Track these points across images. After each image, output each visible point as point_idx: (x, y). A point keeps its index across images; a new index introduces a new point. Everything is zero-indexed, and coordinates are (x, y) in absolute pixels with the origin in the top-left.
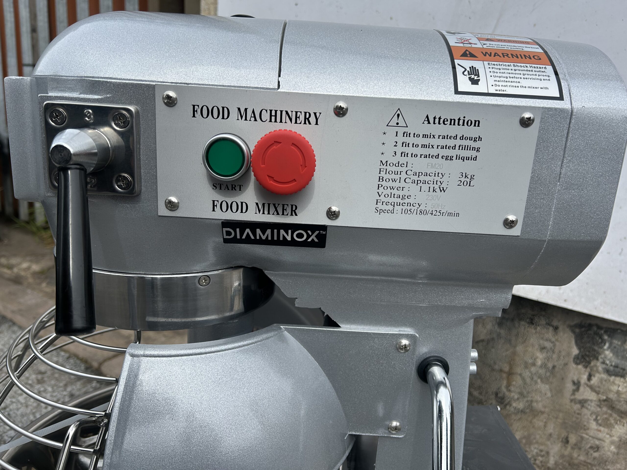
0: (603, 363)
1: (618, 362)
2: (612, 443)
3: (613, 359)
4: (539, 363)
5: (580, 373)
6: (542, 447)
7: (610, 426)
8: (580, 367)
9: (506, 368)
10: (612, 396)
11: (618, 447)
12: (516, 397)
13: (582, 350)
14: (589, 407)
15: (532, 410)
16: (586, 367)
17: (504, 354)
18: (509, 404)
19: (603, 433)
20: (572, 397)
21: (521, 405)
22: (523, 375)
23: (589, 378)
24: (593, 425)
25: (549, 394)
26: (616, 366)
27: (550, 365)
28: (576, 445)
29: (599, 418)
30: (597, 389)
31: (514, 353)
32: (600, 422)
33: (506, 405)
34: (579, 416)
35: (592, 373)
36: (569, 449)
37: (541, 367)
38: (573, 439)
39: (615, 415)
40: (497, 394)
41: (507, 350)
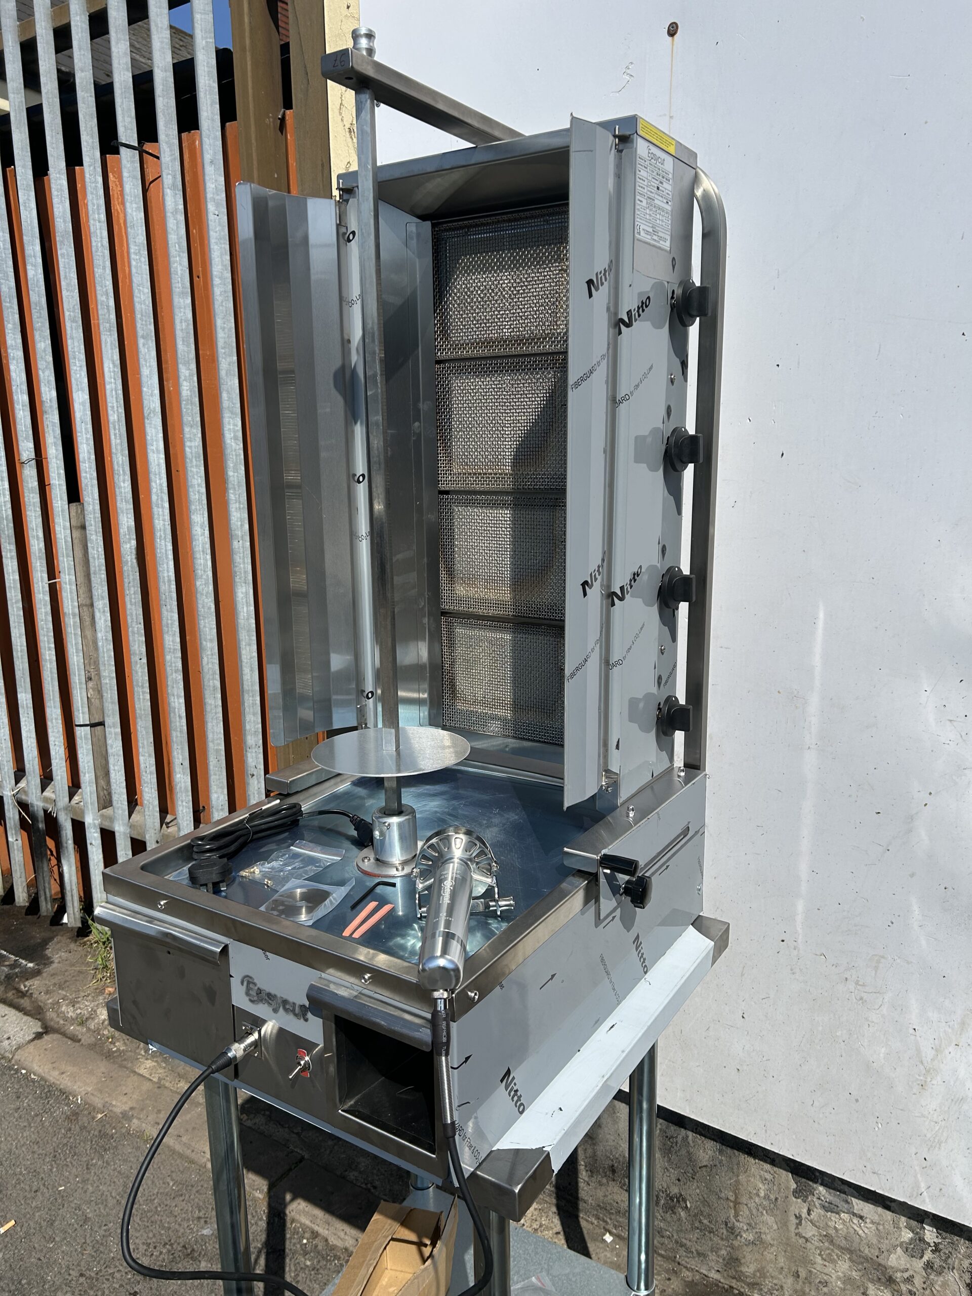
0: (819, 1199)
1: (831, 1198)
2: (839, 1278)
3: (827, 1196)
4: (762, 1194)
5: (800, 1208)
6: (775, 1281)
7: (833, 1261)
8: (799, 1200)
9: (732, 1199)
10: (832, 1232)
11: (844, 1283)
12: (745, 1228)
13: (799, 1184)
14: (813, 1242)
15: (762, 1242)
16: (805, 1202)
17: (729, 1182)
18: (739, 1234)
19: (830, 1269)
20: (797, 1231)
21: (751, 1237)
22: (749, 1205)
23: (809, 1214)
24: (819, 1260)
25: (775, 1227)
26: (830, 1203)
27: (772, 1197)
28: (806, 1279)
29: (823, 1253)
30: (817, 1224)
31: (737, 1182)
32: (824, 1256)
33: (738, 1235)
34: (805, 1250)
35: (811, 1208)
36: (800, 1283)
37: (765, 1198)
38: (803, 1273)
39: (837, 1251)
40: (726, 1225)
41: (730, 1179)
